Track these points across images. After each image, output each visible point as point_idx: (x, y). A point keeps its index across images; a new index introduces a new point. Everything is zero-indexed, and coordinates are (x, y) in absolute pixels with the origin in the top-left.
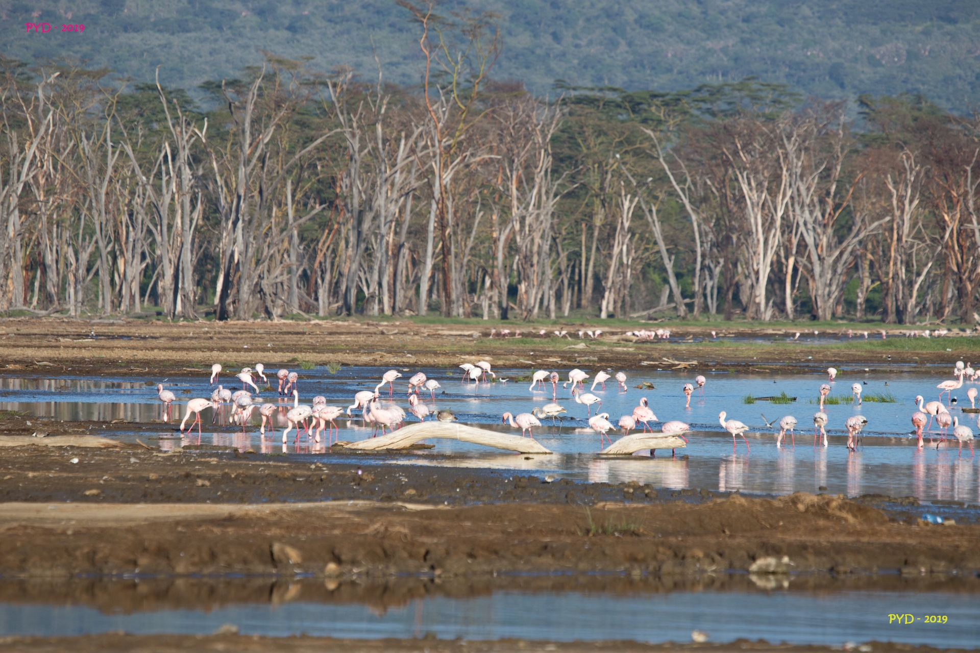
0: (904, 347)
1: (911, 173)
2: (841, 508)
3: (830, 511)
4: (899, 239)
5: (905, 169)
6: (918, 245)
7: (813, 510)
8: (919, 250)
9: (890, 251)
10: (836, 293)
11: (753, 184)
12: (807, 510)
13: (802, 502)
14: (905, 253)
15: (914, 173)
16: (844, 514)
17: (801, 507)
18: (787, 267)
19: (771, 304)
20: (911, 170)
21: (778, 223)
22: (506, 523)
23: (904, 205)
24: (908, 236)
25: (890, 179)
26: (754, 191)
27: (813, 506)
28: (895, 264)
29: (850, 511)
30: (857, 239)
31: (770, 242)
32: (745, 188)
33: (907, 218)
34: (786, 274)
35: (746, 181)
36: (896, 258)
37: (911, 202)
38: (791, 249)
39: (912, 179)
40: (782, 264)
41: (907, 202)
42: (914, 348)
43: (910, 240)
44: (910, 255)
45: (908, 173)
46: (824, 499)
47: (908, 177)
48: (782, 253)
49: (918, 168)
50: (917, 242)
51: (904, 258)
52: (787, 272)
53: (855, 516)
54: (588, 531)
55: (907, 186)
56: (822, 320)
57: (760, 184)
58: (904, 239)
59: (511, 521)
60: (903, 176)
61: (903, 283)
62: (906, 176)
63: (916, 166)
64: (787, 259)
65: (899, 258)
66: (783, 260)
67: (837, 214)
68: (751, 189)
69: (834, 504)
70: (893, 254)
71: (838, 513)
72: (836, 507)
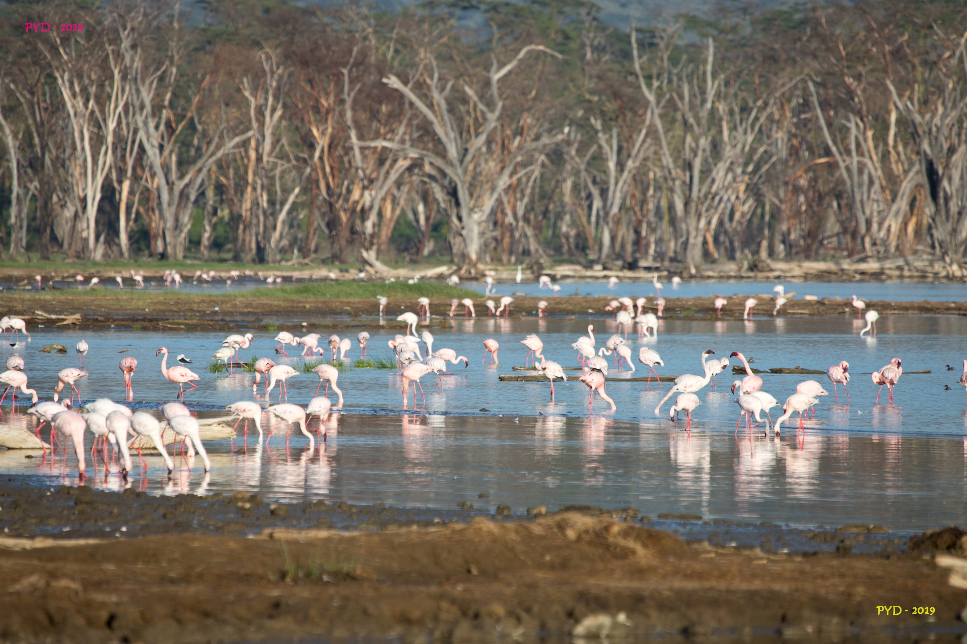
0: (324, 295)
1: (272, 77)
2: (626, 534)
3: (611, 539)
4: (259, 159)
5: (264, 71)
6: (282, 166)
7: (586, 538)
8: (283, 172)
9: (246, 172)
10: (189, 226)
11: (77, 89)
12: (579, 539)
13: (572, 527)
14: (267, 177)
15: (276, 77)
16: (631, 544)
17: (571, 534)
18: (120, 193)
19: (102, 238)
20: (272, 73)
21: (110, 139)
22: (164, 564)
23: (264, 116)
24: (270, 155)
25: (246, 85)
26: (79, 98)
27: (587, 532)
28: (254, 189)
29: (638, 538)
30: (214, 158)
31: (100, 163)
32: (66, 94)
33: (268, 132)
34: (119, 203)
35: (67, 84)
36: (255, 182)
37: (274, 110)
38: (126, 171)
39: (274, 84)
40: (114, 189)
41: (268, 113)
42: (338, 296)
43: (272, 159)
44: (273, 178)
45: (269, 76)
46: (601, 522)
47: (268, 81)
48: (114, 176)
49: (280, 71)
50: (280, 162)
51: (265, 181)
52: (120, 200)
53: (645, 546)
54: (283, 575)
55: (267, 92)
56: (171, 260)
57: (84, 90)
58: (265, 158)
59: (171, 561)
60: (262, 80)
61: (265, 212)
62: (265, 82)
63: (278, 68)
64: (120, 182)
65: (259, 182)
66: (116, 185)
67: (180, 128)
68: (74, 95)
69: (615, 529)
70: (250, 178)
71: (622, 542)
72: (619, 533)
